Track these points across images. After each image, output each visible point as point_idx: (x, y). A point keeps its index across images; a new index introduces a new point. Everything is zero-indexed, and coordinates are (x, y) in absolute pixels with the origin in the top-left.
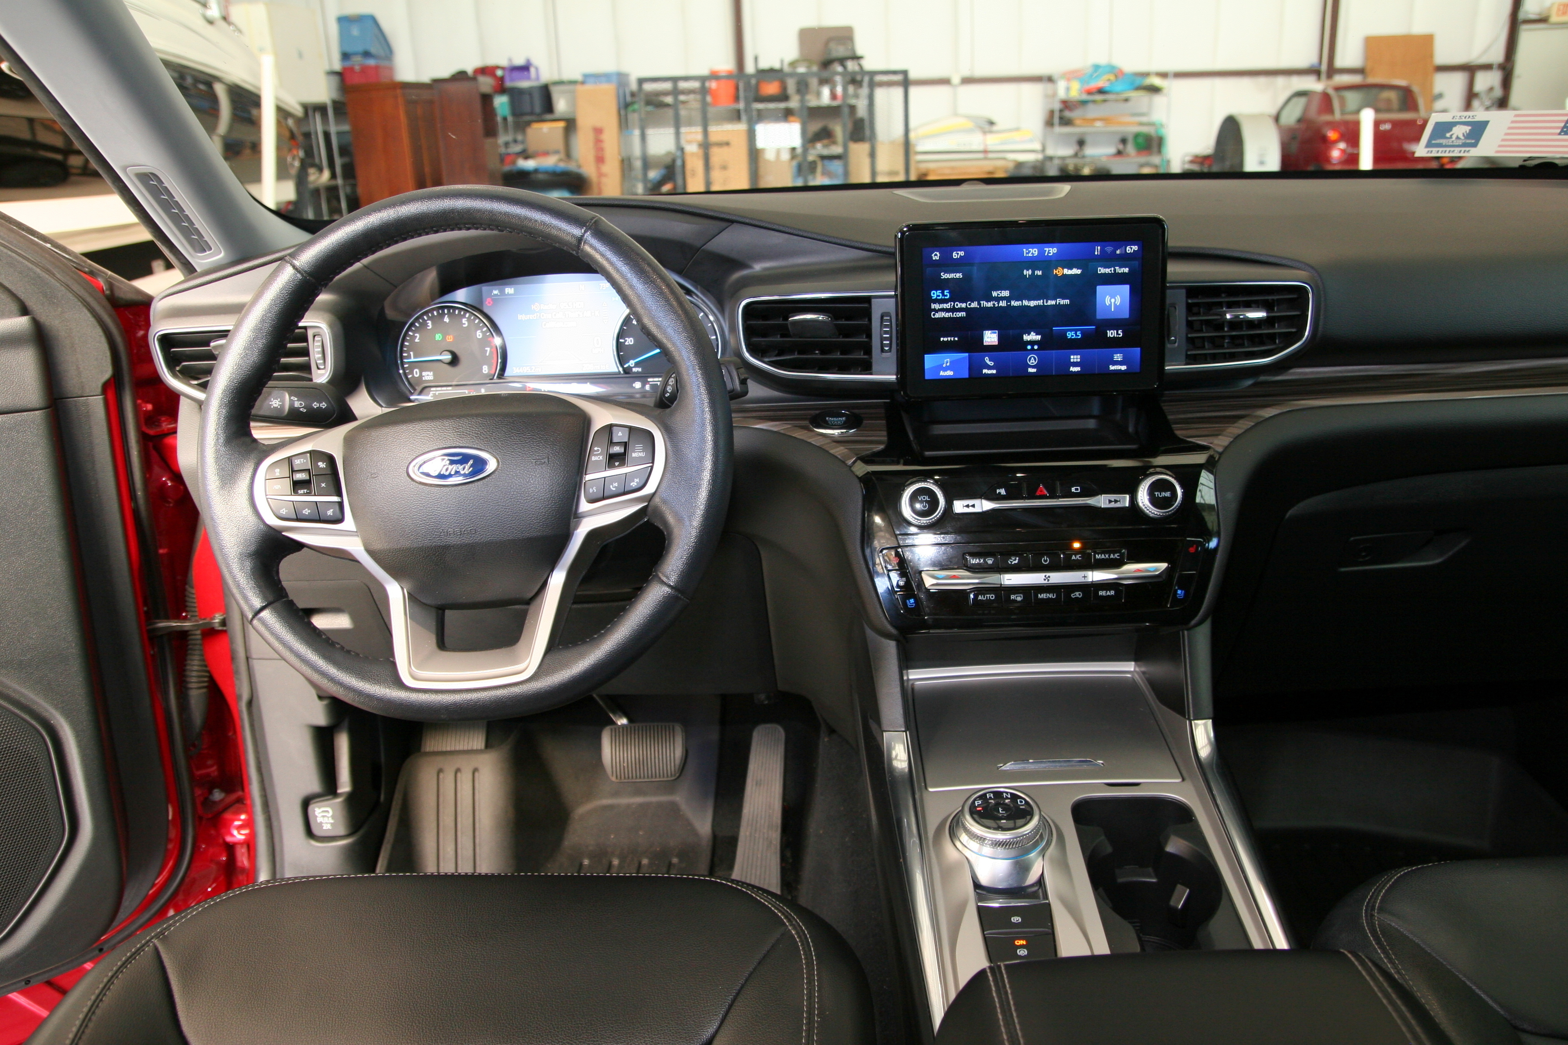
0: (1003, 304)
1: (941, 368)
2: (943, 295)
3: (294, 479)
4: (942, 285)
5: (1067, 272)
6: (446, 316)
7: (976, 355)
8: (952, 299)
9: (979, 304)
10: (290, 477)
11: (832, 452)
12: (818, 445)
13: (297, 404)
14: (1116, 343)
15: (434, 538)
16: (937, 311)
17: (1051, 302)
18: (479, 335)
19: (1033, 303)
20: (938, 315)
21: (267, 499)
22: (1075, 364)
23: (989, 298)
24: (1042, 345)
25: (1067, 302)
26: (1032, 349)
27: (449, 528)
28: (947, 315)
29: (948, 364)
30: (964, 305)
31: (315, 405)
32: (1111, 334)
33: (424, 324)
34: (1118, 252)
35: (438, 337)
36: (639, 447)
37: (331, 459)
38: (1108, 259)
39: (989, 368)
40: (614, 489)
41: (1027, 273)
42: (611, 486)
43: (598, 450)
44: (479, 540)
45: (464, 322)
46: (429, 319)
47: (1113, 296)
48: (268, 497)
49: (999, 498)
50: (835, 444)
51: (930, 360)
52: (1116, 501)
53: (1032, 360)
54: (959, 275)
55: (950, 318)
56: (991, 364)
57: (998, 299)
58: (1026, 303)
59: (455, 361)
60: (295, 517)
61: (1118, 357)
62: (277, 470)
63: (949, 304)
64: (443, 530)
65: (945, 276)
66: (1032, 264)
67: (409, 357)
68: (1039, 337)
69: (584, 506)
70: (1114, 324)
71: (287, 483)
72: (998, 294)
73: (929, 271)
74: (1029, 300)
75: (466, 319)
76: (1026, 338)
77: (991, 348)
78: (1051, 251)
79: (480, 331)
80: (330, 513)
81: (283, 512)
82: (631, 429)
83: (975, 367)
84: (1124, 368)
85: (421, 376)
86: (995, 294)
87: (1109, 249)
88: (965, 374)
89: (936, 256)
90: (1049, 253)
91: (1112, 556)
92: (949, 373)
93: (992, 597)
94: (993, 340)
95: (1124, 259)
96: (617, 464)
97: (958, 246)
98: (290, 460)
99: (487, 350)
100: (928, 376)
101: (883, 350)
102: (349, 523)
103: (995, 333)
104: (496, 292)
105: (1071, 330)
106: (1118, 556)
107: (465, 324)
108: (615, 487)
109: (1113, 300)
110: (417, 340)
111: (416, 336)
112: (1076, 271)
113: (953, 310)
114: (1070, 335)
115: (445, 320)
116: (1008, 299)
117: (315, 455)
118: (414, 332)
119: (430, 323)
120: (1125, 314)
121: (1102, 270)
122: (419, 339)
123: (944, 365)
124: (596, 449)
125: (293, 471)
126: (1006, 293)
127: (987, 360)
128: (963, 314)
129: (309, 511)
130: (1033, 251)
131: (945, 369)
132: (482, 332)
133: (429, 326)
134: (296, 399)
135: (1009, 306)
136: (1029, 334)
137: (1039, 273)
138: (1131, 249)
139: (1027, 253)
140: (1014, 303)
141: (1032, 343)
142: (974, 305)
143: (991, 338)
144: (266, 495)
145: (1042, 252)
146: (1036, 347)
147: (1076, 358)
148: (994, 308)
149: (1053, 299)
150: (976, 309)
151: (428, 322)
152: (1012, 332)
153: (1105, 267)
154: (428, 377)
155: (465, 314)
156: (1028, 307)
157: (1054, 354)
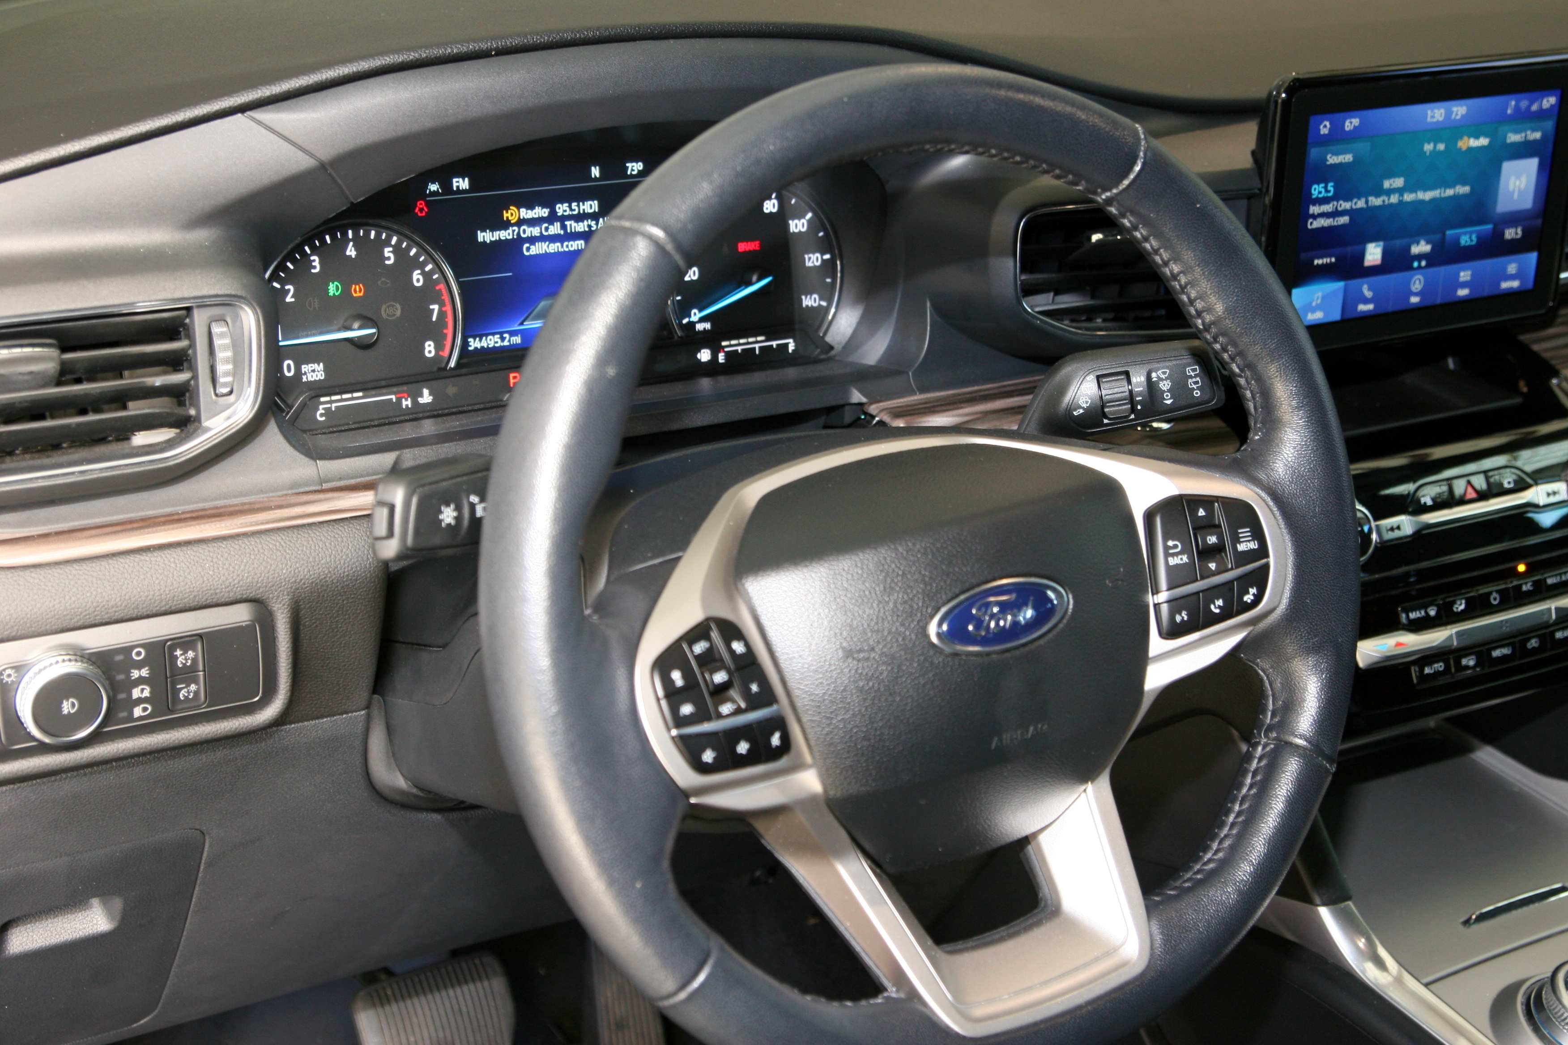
0: (1394, 199)
1: (1309, 307)
2: (1327, 190)
4: (1328, 174)
5: (1474, 143)
6: (351, 244)
7: (1353, 282)
8: (1336, 197)
9: (1367, 202)
14: (1511, 248)
16: (1315, 217)
17: (1450, 192)
18: (418, 280)
19: (1428, 195)
20: (1316, 224)
22: (1463, 285)
23: (1379, 191)
24: (1433, 260)
25: (1467, 189)
26: (1419, 266)
28: (1327, 222)
29: (1319, 301)
30: (1348, 205)
32: (1509, 234)
33: (306, 261)
34: (1534, 108)
35: (334, 289)
38: (1521, 120)
39: (1366, 301)
41: (1428, 147)
45: (387, 255)
46: (314, 250)
47: (1519, 176)
49: (1425, 510)
51: (1299, 297)
52: (1555, 493)
53: (1417, 283)
54: (1349, 157)
55: (1330, 228)
56: (1368, 294)
57: (1390, 192)
58: (1421, 195)
61: (1512, 268)
63: (1331, 205)
65: (1331, 160)
66: (1436, 132)
68: (1428, 248)
70: (1516, 218)
72: (1391, 185)
73: (1314, 153)
74: (1426, 189)
75: (391, 249)
76: (1415, 249)
77: (1374, 271)
78: (1460, 110)
79: (419, 271)
83: (1350, 302)
85: (299, 376)
86: (1387, 184)
87: (1524, 104)
88: (1336, 316)
89: (1326, 129)
90: (1457, 114)
94: (1376, 257)
95: (1538, 118)
97: (1354, 110)
99: (433, 310)
103: (1379, 246)
104: (434, 187)
105: (1465, 233)
107: (389, 258)
109: (1518, 182)
110: (289, 299)
111: (289, 290)
112: (1483, 141)
113: (1335, 213)
114: (1464, 240)
115: (348, 253)
116: (1400, 191)
118: (283, 282)
119: (316, 260)
120: (1529, 202)
121: (1511, 137)
122: (292, 297)
123: (1314, 304)
126: (1399, 182)
127: (1365, 289)
128: (1344, 220)
130: (1438, 113)
131: (1314, 310)
132: (423, 273)
133: (315, 267)
135: (1401, 203)
136: (1418, 243)
137: (1441, 147)
138: (1549, 101)
139: (1432, 117)
140: (1407, 197)
141: (1419, 257)
142: (1361, 204)
143: (1373, 254)
145: (1449, 113)
146: (1422, 263)
147: (1465, 275)
148: (1383, 207)
149: (1452, 186)
150: (1361, 209)
151: (312, 258)
152: (1399, 243)
153: (1516, 132)
154: (314, 375)
155: (389, 238)
156: (1422, 202)
157: (1443, 271)
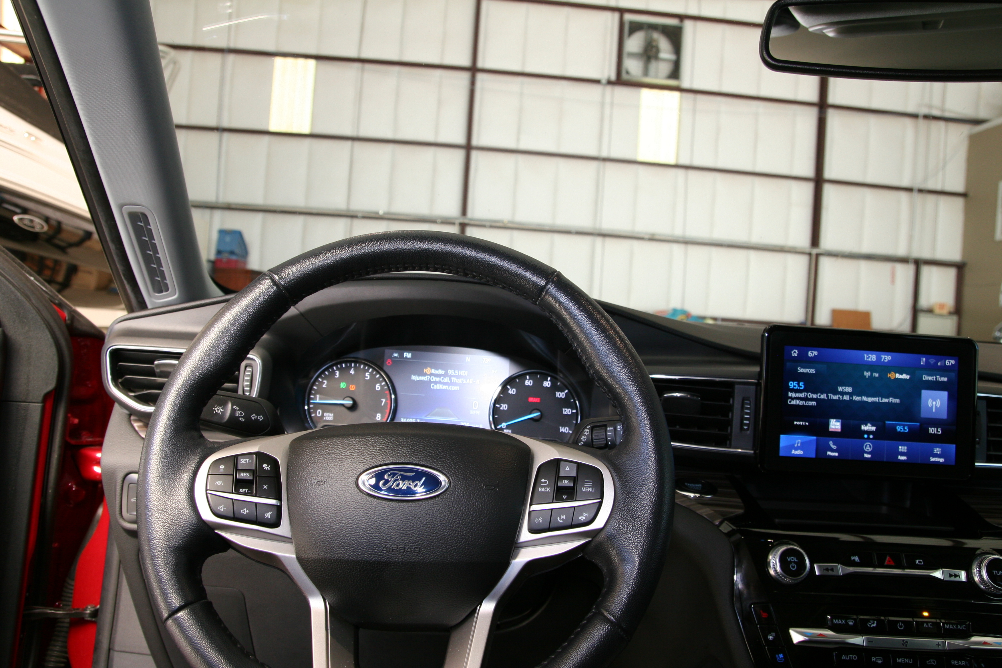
0: (846, 398)
1: (792, 447)
2: (799, 386)
3: (238, 477)
4: (799, 377)
5: (898, 376)
6: (353, 369)
7: (822, 439)
8: (805, 390)
9: (827, 396)
10: (233, 475)
11: (699, 512)
12: (684, 505)
13: (237, 413)
14: (935, 439)
15: (376, 552)
16: (793, 399)
17: (885, 400)
18: (378, 388)
19: (870, 400)
20: (794, 402)
21: (207, 494)
22: (902, 454)
23: (836, 392)
24: (877, 435)
25: (897, 401)
26: (868, 438)
27: (393, 544)
28: (801, 403)
29: (799, 445)
30: (815, 396)
31: (254, 417)
32: (932, 430)
33: (334, 373)
34: (939, 364)
35: (343, 385)
36: (588, 482)
37: (274, 463)
38: (931, 369)
39: (833, 451)
40: (561, 521)
41: (867, 374)
42: (558, 518)
43: (545, 482)
44: (422, 559)
45: (366, 375)
46: (338, 369)
47: (934, 400)
48: (208, 492)
49: (854, 564)
50: (700, 505)
51: (785, 440)
52: (954, 576)
53: (868, 447)
54: (812, 371)
55: (803, 406)
56: (834, 447)
57: (843, 393)
58: (865, 399)
59: (353, 407)
60: (232, 515)
61: (937, 451)
62: (222, 467)
63: (803, 394)
64: (386, 545)
65: (801, 370)
66: (871, 367)
67: (315, 399)
68: (874, 429)
69: (525, 535)
70: (935, 423)
71: (230, 480)
72: (843, 390)
73: (789, 365)
74: (868, 396)
75: (368, 374)
76: (864, 428)
77: (834, 434)
78: (886, 358)
79: (379, 384)
80: (268, 515)
81: (221, 509)
82: (579, 465)
83: (821, 449)
84: (942, 460)
85: (323, 416)
86: (840, 389)
87: (932, 361)
88: (812, 455)
89: (795, 353)
90: (885, 359)
91: (959, 627)
92: (800, 452)
93: (854, 657)
94: (837, 427)
95: (944, 370)
96: (565, 497)
97: (813, 346)
98: (235, 458)
99: (382, 401)
100: (782, 453)
101: (742, 429)
102: (284, 529)
103: (838, 421)
104: (396, 355)
105: (900, 425)
106: (965, 627)
107: (367, 377)
108: (563, 519)
109: (934, 403)
110: (324, 386)
111: (325, 382)
112: (905, 376)
113: (806, 399)
114: (899, 429)
115: (351, 372)
116: (851, 394)
117: (261, 457)
118: (323, 379)
119: (337, 373)
120: (944, 415)
121: (926, 378)
122: (326, 385)
123: (796, 445)
124: (543, 480)
125: (237, 470)
126: (849, 389)
127: (831, 443)
128: (814, 403)
129: (247, 511)
130: (871, 357)
131: (796, 449)
132: (381, 385)
133: (337, 375)
134: (237, 408)
135: (851, 400)
136: (866, 425)
137: (876, 375)
138: (950, 362)
139: (867, 358)
140: (856, 398)
141: (869, 433)
142: (823, 396)
143: (835, 425)
144: (207, 490)
145: (879, 358)
146: (871, 437)
147: (902, 448)
148: (838, 401)
149: (888, 397)
150: (823, 399)
151: (336, 372)
152: (852, 422)
153: (929, 375)
154: (329, 418)
155: (368, 369)
156: (867, 402)
157: (886, 444)
